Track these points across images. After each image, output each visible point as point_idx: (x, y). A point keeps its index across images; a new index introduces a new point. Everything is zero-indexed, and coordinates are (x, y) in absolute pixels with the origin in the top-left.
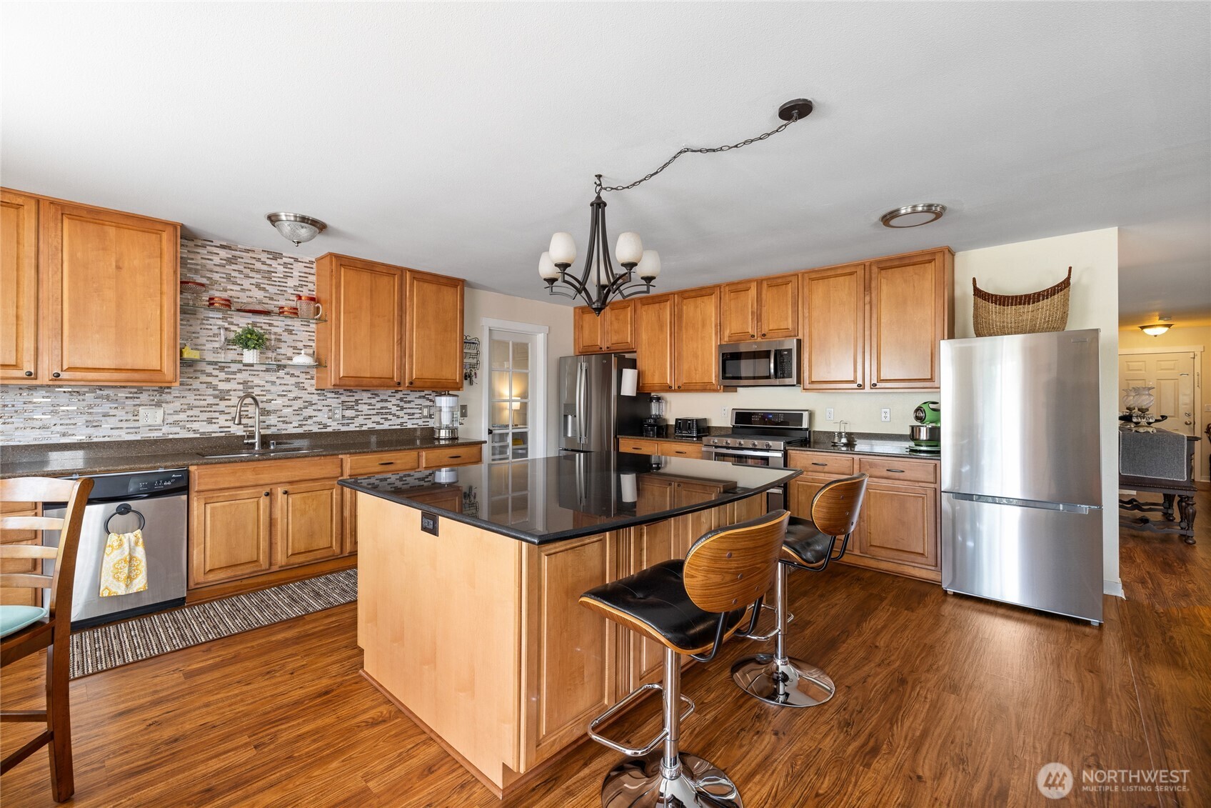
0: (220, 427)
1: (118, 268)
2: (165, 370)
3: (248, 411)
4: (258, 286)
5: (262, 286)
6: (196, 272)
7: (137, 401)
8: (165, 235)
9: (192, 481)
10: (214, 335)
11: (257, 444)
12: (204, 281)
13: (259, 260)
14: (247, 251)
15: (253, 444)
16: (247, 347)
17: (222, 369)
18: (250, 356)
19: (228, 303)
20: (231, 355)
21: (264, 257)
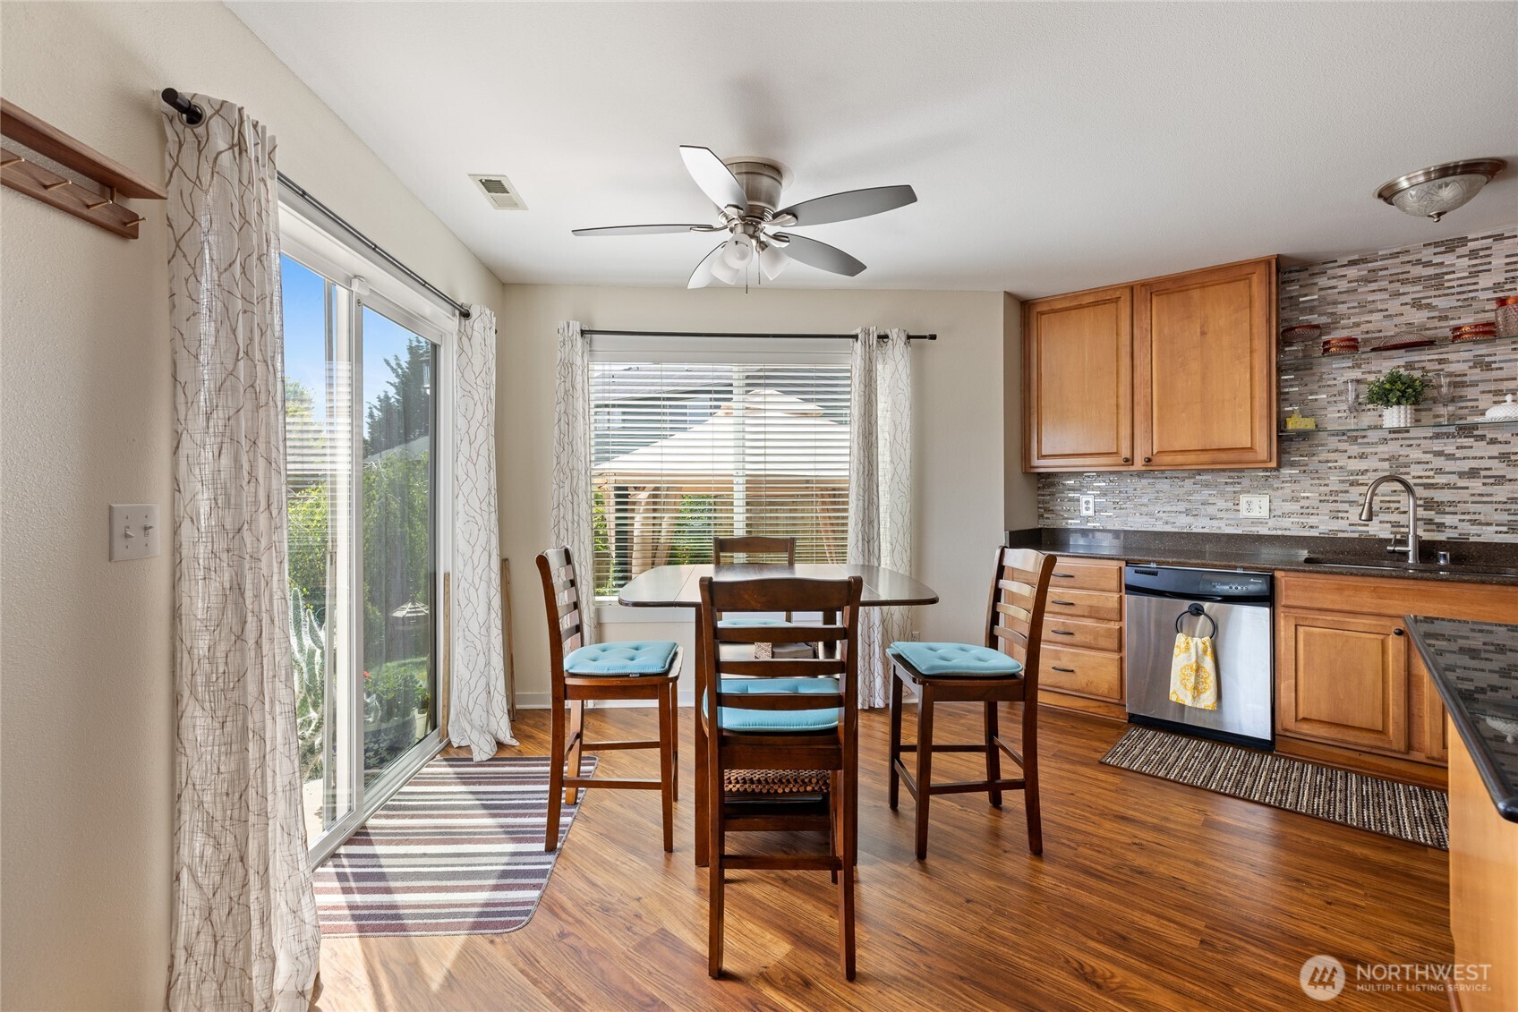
0: (1350, 525)
1: (1203, 333)
2: (1257, 447)
3: (1399, 502)
4: (1417, 304)
5: (1424, 302)
6: (1312, 310)
7: (1238, 488)
8: (1255, 278)
9: (1278, 590)
10: (1340, 393)
11: (1411, 554)
12: (1324, 320)
13: (1419, 262)
14: (1395, 255)
15: (1405, 554)
16: (1388, 403)
17: (1354, 440)
18: (1395, 416)
19: (1352, 345)
20: (1367, 419)
21: (1427, 255)
